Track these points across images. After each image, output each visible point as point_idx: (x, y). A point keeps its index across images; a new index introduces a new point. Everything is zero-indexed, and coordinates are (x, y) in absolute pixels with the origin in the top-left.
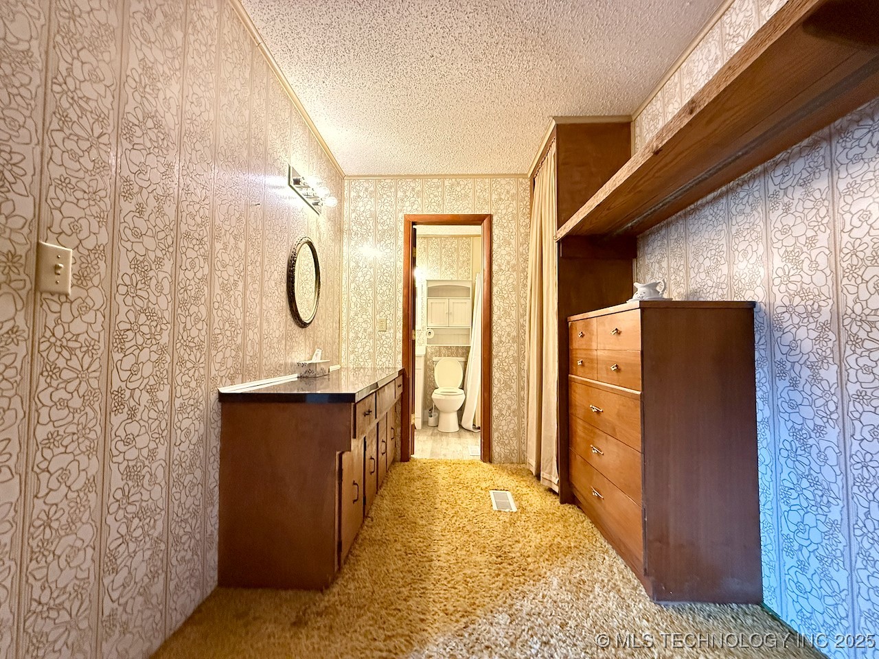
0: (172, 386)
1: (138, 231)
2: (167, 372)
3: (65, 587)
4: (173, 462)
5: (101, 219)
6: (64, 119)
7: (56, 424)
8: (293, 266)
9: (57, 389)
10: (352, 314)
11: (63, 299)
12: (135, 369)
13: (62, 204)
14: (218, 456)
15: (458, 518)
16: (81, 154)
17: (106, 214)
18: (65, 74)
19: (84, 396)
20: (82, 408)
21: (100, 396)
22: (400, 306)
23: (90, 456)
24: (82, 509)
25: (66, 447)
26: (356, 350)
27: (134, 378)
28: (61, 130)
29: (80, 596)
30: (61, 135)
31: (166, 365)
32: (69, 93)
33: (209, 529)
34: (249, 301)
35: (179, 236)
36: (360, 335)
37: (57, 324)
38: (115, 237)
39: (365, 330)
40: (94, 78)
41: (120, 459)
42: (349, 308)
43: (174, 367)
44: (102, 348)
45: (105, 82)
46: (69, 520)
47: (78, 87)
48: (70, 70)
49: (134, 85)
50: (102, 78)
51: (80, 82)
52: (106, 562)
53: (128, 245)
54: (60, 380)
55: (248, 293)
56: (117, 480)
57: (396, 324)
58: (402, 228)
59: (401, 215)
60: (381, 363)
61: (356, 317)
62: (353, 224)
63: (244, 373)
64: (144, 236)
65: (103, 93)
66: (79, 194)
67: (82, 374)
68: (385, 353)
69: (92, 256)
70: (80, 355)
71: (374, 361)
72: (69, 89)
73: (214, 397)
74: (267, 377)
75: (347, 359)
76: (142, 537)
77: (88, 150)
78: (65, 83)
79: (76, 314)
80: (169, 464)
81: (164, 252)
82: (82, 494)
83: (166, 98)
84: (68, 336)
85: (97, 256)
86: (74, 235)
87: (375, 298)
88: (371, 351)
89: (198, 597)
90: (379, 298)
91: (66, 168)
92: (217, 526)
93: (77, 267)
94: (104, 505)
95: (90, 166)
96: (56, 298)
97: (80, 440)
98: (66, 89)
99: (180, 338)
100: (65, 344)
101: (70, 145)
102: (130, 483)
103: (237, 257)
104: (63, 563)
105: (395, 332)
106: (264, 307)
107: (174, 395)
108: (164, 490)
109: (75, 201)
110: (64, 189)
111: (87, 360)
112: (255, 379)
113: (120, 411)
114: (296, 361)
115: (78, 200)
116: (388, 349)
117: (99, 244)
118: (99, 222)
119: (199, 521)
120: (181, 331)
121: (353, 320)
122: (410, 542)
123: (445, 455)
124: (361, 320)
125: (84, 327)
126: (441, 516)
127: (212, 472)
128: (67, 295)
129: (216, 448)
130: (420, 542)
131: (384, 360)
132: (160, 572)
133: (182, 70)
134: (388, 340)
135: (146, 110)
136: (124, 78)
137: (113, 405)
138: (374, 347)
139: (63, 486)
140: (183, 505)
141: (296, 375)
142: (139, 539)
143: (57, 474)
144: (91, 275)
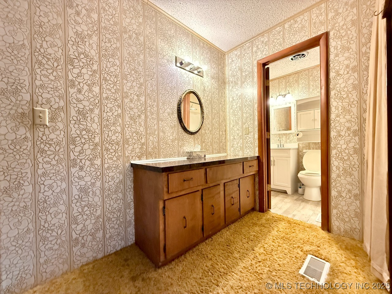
0: (102, 159)
1: (79, 99)
2: (99, 153)
3: (55, 224)
4: (105, 189)
5: (60, 97)
6: (40, 63)
7: (46, 169)
8: (180, 105)
9: (45, 157)
10: (231, 126)
11: (45, 127)
12: (82, 152)
13: (42, 94)
14: (132, 190)
15: (262, 265)
16: (49, 75)
17: (62, 95)
18: (39, 48)
19: (57, 160)
20: (57, 165)
21: (65, 161)
22: (256, 118)
23: (62, 182)
24: (60, 199)
25: (51, 177)
26: (234, 145)
27: (81, 155)
28: (40, 68)
29: (61, 229)
30: (40, 70)
31: (99, 151)
32: (42, 54)
33: (128, 219)
34: (149, 123)
35: (102, 99)
36: (235, 137)
37: (43, 135)
38: (68, 103)
39: (238, 135)
40: (52, 46)
41: (77, 184)
42: (230, 123)
43: (103, 152)
44: (64, 144)
45: (58, 46)
46: (54, 202)
47: (46, 51)
48: (41, 46)
49: (72, 43)
50: (56, 45)
51: (46, 49)
52: (72, 220)
53: (75, 105)
54: (46, 155)
55: (148, 120)
56: (75, 192)
57: (254, 129)
58: (256, 70)
59: (255, 63)
60: (246, 152)
61: (233, 128)
62: (230, 77)
63: (148, 155)
64: (82, 101)
65: (57, 50)
66: (49, 89)
67: (56, 153)
68: (249, 147)
69: (57, 111)
70: (54, 146)
71: (243, 151)
72: (41, 53)
73: (128, 165)
74: (165, 157)
75: (230, 150)
76: (90, 214)
77: (52, 73)
78: (40, 51)
79: (51, 131)
80: (103, 189)
81: (94, 106)
82: (59, 194)
83: (90, 44)
84: (48, 139)
85: (59, 110)
86: (48, 104)
87: (242, 115)
88: (241, 146)
89: (123, 244)
90: (244, 115)
91: (42, 81)
92: (133, 218)
93: (50, 116)
94: (70, 200)
95: (53, 78)
96: (42, 126)
97: (57, 176)
98: (40, 53)
99: (106, 140)
100: (47, 142)
101: (44, 72)
102: (82, 194)
103: (140, 104)
104: (53, 216)
105: (254, 134)
106: (160, 126)
107: (104, 162)
108: (100, 199)
109: (48, 92)
110: (42, 89)
111: (58, 148)
112: (156, 158)
113: (75, 167)
114: (187, 150)
115: (49, 91)
116: (250, 145)
117: (60, 106)
118: (59, 98)
119: (122, 214)
120: (106, 137)
121: (232, 129)
122: (218, 265)
123: (294, 215)
124: (236, 129)
125: (55, 136)
126: (252, 257)
127: (129, 196)
128: (47, 125)
129: (131, 186)
130: (223, 268)
131: (248, 151)
132: (100, 229)
133: (98, 30)
134: (250, 139)
135: (80, 52)
136: (67, 42)
137: (71, 164)
138: (243, 143)
139: (50, 190)
140: (112, 206)
141: (186, 157)
142: (88, 215)
143: (48, 186)
144: (57, 118)
